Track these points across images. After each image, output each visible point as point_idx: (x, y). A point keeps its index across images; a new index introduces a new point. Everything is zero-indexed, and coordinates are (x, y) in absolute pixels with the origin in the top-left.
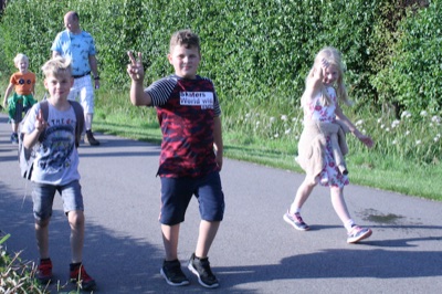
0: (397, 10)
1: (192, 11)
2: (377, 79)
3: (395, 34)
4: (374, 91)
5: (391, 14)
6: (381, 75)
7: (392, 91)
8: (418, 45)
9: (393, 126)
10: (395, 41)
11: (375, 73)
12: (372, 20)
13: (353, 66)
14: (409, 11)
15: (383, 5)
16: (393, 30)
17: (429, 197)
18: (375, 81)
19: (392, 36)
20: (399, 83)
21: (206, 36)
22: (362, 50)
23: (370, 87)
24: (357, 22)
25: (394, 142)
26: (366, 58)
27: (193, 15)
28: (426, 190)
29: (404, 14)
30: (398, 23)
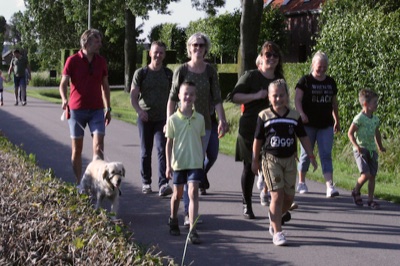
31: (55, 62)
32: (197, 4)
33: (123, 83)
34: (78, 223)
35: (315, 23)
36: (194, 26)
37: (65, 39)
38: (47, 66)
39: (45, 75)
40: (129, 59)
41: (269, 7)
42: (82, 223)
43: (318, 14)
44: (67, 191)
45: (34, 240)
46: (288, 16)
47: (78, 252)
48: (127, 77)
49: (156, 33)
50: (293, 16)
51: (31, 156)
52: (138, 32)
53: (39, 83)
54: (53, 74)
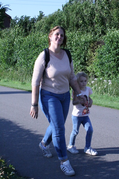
0: (95, 46)
1: (30, 45)
2: (89, 68)
3: (95, 53)
4: (88, 72)
5: (93, 47)
6: (90, 66)
7: (93, 72)
8: (101, 57)
9: (92, 83)
10: (95, 56)
11: (88, 66)
12: (87, 49)
13: (81, 63)
14: (99, 46)
15: (91, 44)
16: (94, 52)
17: (98, 105)
18: (88, 68)
19: (94, 54)
20: (96, 69)
21: (35, 53)
22: (84, 59)
23: (87, 70)
24: (83, 50)
25: (92, 88)
26: (85, 61)
27: (31, 46)
28: (98, 103)
29: (97, 47)
30: (95, 50)
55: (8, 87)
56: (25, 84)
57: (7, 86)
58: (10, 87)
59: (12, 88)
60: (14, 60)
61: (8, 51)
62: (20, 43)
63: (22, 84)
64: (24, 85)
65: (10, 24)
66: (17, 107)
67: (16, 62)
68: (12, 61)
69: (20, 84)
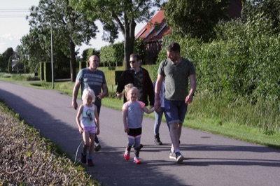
31: (38, 69)
32: (104, 39)
33: (70, 78)
34: (30, 145)
35: (160, 46)
36: (103, 49)
37: (41, 57)
38: (34, 71)
39: (33, 75)
40: (73, 66)
41: (138, 39)
42: (32, 145)
43: (161, 42)
44: (29, 131)
45: (8, 154)
46: (147, 43)
47: (27, 158)
48: (72, 75)
49: (85, 53)
50: (150, 43)
51: (16, 115)
52: (76, 53)
53: (30, 79)
54: (36, 74)
55: (237, 139)
56: (272, 133)
57: (235, 136)
58: (241, 140)
59: (245, 140)
60: (250, 83)
61: (238, 67)
62: (264, 48)
63: (266, 134)
64: (271, 136)
65: (242, 11)
66: (256, 182)
67: (253, 87)
68: (245, 86)
69: (262, 134)
